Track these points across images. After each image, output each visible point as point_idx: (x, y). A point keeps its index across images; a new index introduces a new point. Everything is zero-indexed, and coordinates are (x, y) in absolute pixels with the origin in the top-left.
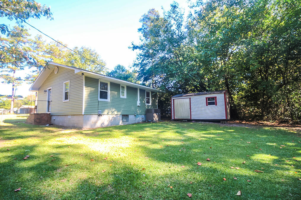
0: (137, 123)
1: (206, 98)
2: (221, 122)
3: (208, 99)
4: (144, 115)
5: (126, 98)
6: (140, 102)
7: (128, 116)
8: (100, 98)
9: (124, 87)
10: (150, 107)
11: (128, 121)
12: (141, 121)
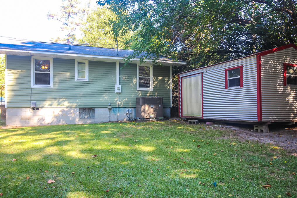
0: (116, 122)
1: (226, 71)
2: (255, 128)
3: (230, 72)
4: (134, 108)
5: (88, 80)
6: (120, 85)
7: (94, 110)
8: (36, 84)
9: (85, 63)
10: (148, 95)
11: (93, 117)
12: (125, 118)
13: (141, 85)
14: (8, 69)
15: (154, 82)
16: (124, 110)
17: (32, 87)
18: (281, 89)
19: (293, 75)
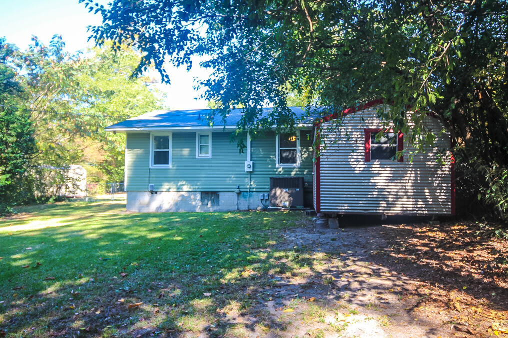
0: (245, 210)
5: (210, 157)
6: (251, 162)
7: (218, 195)
8: (155, 163)
9: (208, 136)
10: (293, 173)
11: (218, 204)
12: (258, 206)
13: (282, 160)
14: (128, 148)
15: (302, 154)
16: (257, 195)
17: (151, 167)
18: (360, 167)
19: (385, 145)
